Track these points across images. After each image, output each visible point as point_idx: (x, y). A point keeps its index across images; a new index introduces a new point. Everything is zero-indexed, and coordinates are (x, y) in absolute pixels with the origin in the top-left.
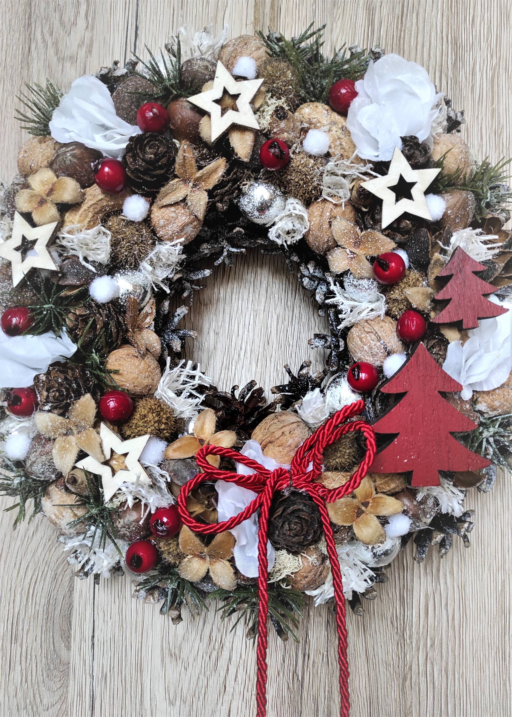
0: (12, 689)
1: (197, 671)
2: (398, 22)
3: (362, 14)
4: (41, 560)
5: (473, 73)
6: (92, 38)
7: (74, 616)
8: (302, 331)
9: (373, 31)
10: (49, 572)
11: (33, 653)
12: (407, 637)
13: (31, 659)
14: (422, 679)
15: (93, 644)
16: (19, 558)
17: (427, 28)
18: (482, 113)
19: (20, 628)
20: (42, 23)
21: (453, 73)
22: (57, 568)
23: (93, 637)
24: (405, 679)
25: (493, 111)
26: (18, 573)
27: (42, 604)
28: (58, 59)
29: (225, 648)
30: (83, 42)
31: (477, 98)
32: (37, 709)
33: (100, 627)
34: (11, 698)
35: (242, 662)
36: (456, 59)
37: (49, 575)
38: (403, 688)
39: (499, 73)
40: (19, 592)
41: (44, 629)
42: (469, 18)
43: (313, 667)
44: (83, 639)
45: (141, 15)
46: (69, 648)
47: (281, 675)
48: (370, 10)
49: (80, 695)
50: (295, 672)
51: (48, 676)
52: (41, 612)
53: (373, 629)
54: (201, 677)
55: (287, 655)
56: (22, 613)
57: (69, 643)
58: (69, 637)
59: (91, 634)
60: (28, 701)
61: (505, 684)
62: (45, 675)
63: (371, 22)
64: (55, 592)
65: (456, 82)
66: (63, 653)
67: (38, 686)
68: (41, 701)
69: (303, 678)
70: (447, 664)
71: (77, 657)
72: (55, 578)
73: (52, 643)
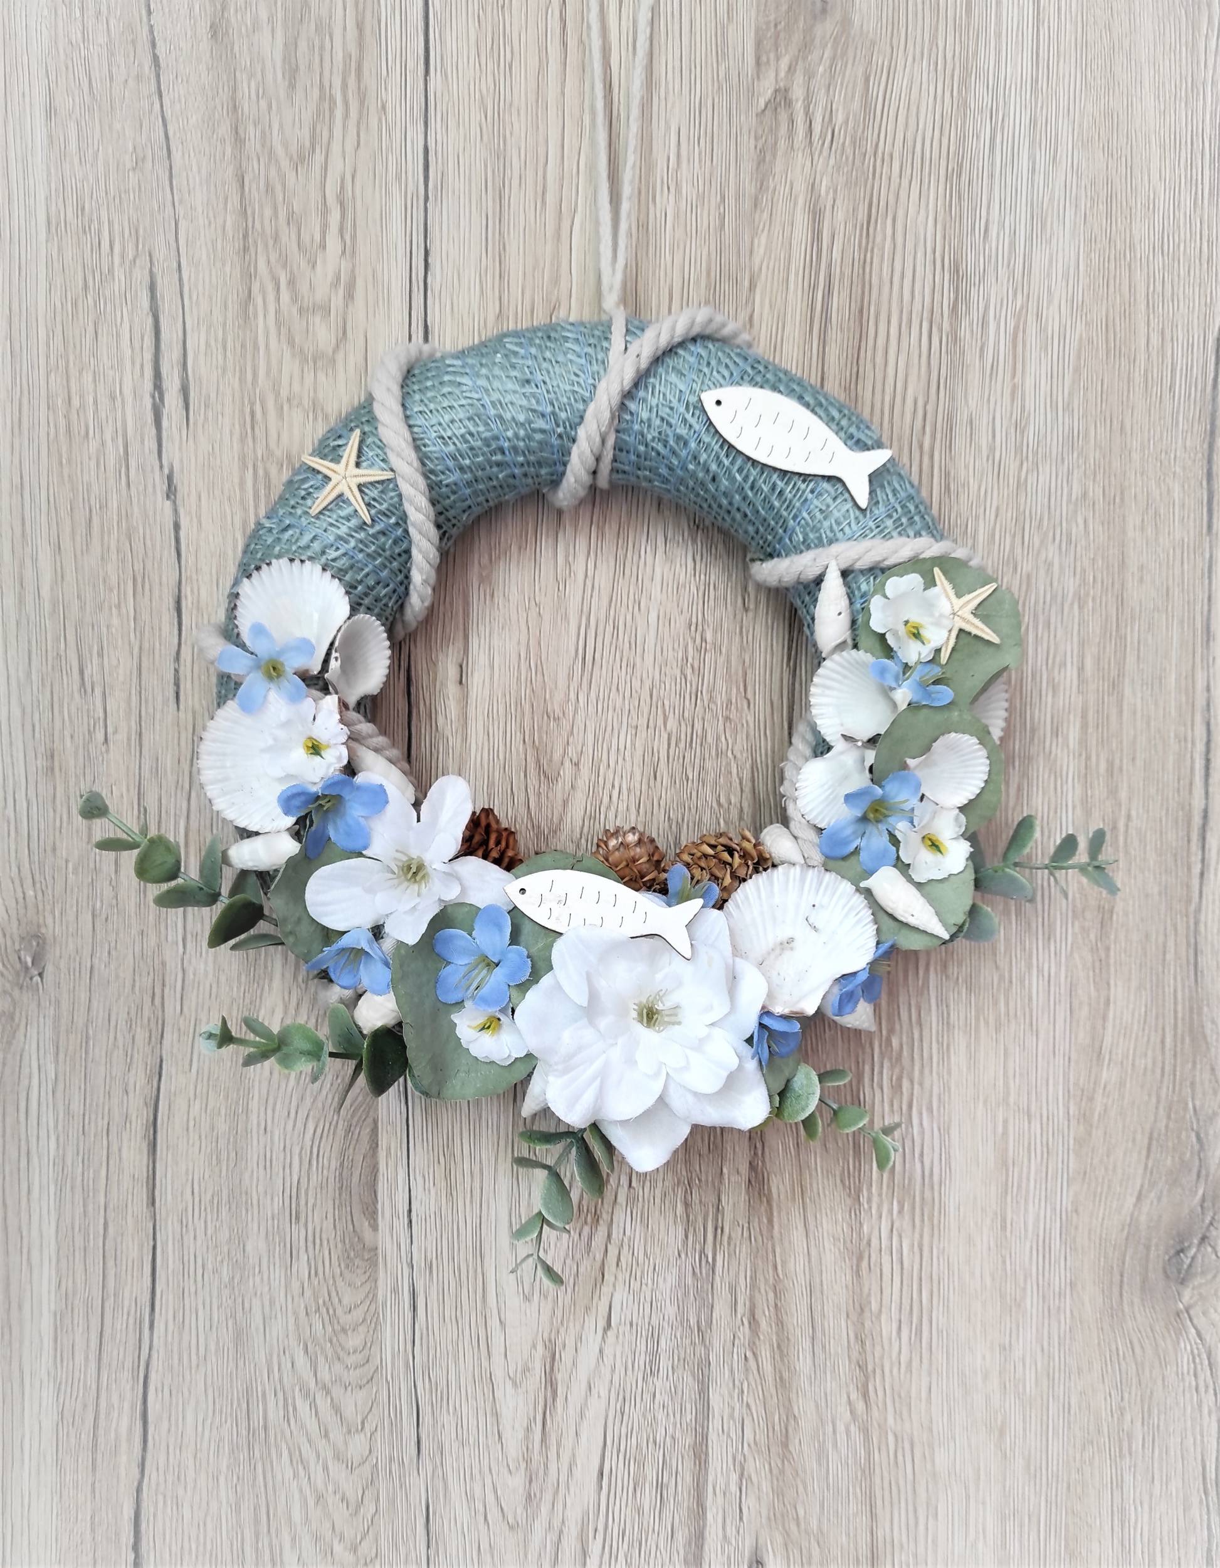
0: (295, 1285)
1: (562, 1254)
2: (861, 235)
3: (801, 219)
4: (327, 1107)
5: (984, 323)
6: (353, 271)
7: (380, 1185)
8: (707, 756)
9: (820, 251)
10: (341, 1123)
11: (324, 1236)
12: (864, 1201)
13: (321, 1244)
14: (886, 1259)
15: (410, 1222)
16: (294, 1104)
17: (910, 245)
18: (995, 391)
19: (303, 1202)
20: (266, 246)
21: (951, 324)
22: (353, 1116)
23: (410, 1211)
24: (860, 1258)
25: (1014, 389)
26: (294, 1126)
27: (333, 1167)
28: (301, 310)
29: (601, 1222)
30: (338, 279)
31: (989, 366)
32: (335, 1311)
33: (419, 1198)
34: (296, 1299)
35: (626, 1240)
36: (956, 299)
37: (340, 1126)
38: (858, 1271)
39: (1025, 322)
40: (297, 1152)
41: (337, 1202)
42: (980, 226)
43: (729, 1244)
44: (394, 1214)
45: (434, 230)
46: (375, 1228)
47: (683, 1256)
48: (814, 214)
49: (395, 1290)
50: (702, 1252)
51: (347, 1266)
52: (331, 1180)
53: (815, 1190)
54: (568, 1262)
55: (691, 1230)
56: (304, 1181)
57: (375, 1220)
58: (375, 1212)
59: (406, 1208)
60: (321, 1302)
61: (1004, 1262)
62: (343, 1266)
63: (817, 236)
64: (351, 1150)
65: (955, 338)
66: (367, 1234)
67: (335, 1281)
68: (340, 1301)
69: (714, 1259)
70: (921, 1236)
71: (388, 1239)
72: (348, 1131)
73: (349, 1222)
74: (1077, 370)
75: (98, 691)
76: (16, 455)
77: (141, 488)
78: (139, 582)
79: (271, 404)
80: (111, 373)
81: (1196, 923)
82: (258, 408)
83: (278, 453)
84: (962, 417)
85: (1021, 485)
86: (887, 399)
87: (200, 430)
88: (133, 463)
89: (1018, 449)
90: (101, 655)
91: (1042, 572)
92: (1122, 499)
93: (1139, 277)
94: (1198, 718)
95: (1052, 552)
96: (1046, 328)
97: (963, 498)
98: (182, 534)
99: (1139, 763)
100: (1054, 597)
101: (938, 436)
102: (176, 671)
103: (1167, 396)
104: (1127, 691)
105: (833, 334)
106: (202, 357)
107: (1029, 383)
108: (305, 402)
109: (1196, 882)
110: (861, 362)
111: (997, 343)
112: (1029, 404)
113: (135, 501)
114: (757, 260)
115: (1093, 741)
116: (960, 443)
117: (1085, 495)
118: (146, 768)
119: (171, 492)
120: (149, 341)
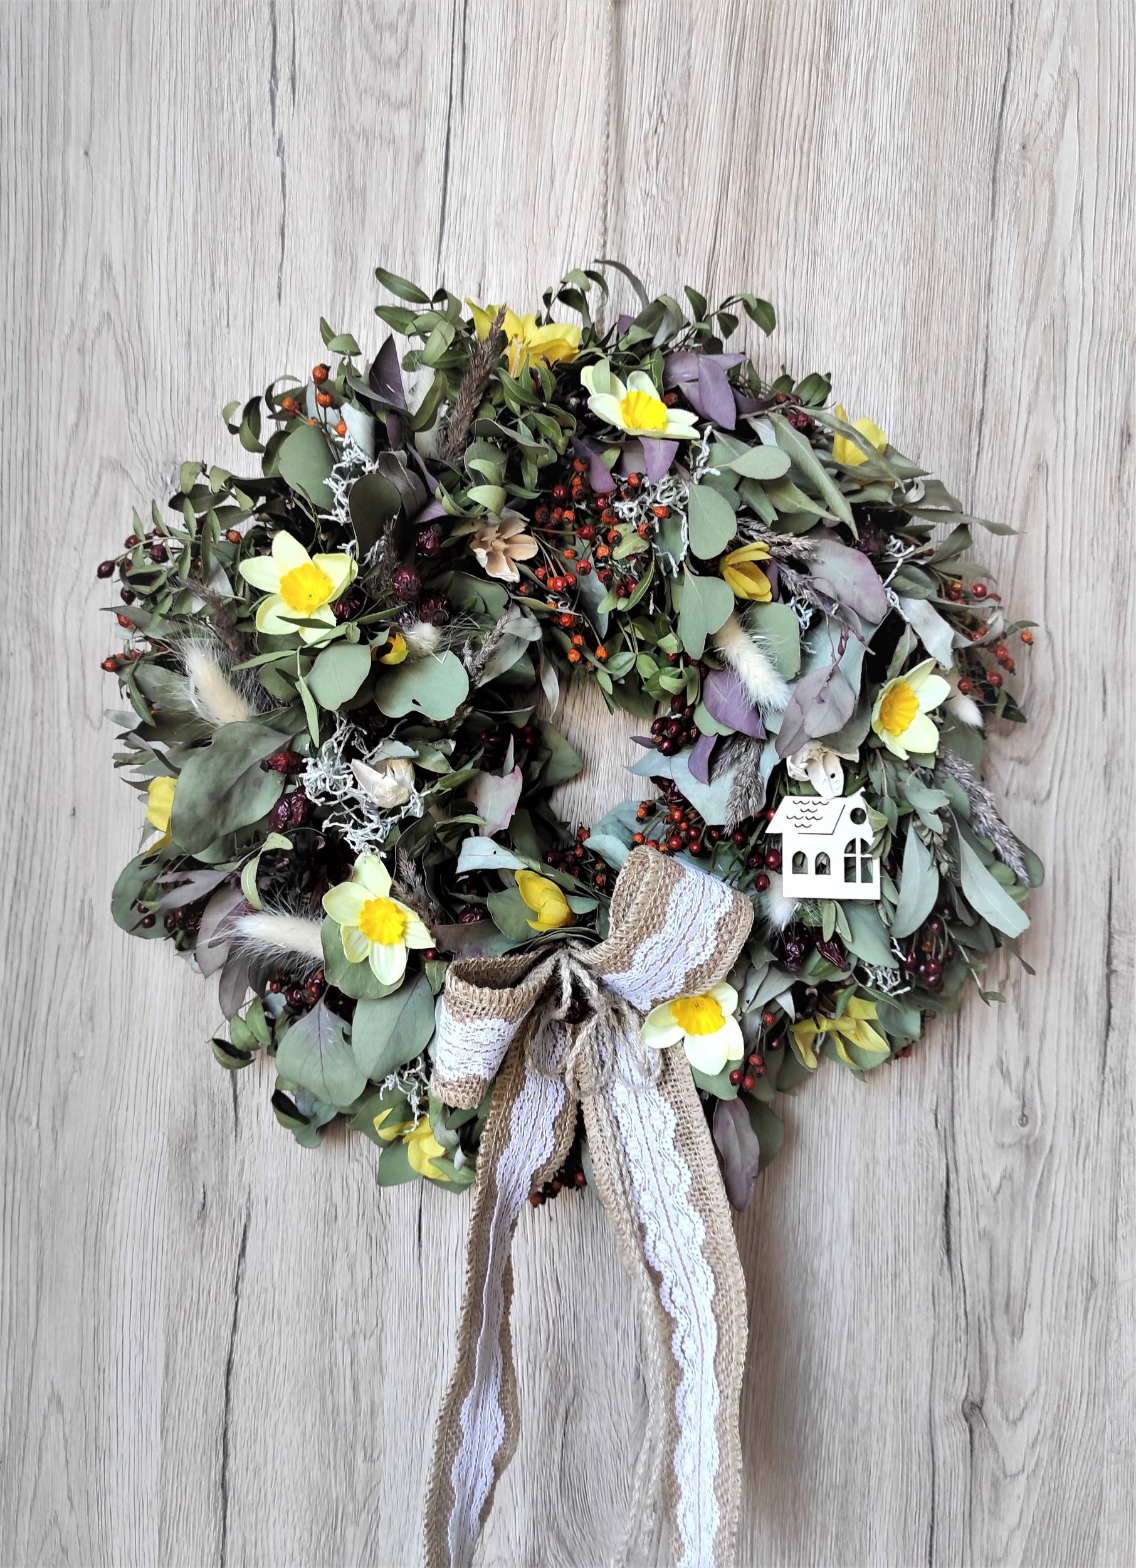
74: (909, 102)
75: (224, 289)
76: (172, 118)
77: (260, 147)
78: (255, 213)
79: (352, 93)
80: (241, 64)
81: (973, 488)
82: (344, 95)
83: (357, 128)
84: (830, 130)
85: (868, 179)
86: (780, 114)
87: (302, 108)
88: (254, 129)
89: (867, 154)
90: (226, 264)
91: (880, 240)
92: (935, 193)
93: (953, 39)
94: (980, 346)
95: (887, 227)
96: (889, 72)
97: (829, 186)
98: (287, 181)
99: (940, 375)
100: (887, 259)
101: (814, 143)
102: (280, 278)
103: (968, 123)
104: (934, 326)
105: (746, 67)
106: (305, 58)
107: (876, 108)
108: (377, 92)
109: (974, 459)
110: (763, 87)
111: (855, 80)
112: (876, 124)
113: (255, 156)
114: (694, 12)
115: (909, 358)
116: (828, 148)
117: (910, 189)
118: (255, 346)
119: (280, 151)
120: (268, 44)
